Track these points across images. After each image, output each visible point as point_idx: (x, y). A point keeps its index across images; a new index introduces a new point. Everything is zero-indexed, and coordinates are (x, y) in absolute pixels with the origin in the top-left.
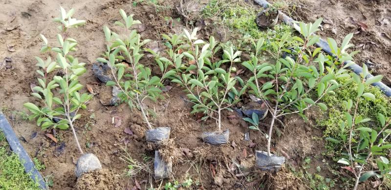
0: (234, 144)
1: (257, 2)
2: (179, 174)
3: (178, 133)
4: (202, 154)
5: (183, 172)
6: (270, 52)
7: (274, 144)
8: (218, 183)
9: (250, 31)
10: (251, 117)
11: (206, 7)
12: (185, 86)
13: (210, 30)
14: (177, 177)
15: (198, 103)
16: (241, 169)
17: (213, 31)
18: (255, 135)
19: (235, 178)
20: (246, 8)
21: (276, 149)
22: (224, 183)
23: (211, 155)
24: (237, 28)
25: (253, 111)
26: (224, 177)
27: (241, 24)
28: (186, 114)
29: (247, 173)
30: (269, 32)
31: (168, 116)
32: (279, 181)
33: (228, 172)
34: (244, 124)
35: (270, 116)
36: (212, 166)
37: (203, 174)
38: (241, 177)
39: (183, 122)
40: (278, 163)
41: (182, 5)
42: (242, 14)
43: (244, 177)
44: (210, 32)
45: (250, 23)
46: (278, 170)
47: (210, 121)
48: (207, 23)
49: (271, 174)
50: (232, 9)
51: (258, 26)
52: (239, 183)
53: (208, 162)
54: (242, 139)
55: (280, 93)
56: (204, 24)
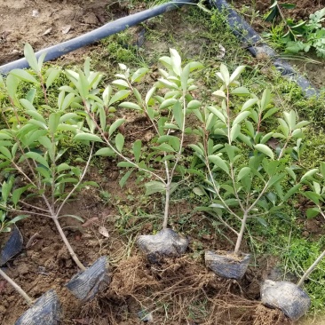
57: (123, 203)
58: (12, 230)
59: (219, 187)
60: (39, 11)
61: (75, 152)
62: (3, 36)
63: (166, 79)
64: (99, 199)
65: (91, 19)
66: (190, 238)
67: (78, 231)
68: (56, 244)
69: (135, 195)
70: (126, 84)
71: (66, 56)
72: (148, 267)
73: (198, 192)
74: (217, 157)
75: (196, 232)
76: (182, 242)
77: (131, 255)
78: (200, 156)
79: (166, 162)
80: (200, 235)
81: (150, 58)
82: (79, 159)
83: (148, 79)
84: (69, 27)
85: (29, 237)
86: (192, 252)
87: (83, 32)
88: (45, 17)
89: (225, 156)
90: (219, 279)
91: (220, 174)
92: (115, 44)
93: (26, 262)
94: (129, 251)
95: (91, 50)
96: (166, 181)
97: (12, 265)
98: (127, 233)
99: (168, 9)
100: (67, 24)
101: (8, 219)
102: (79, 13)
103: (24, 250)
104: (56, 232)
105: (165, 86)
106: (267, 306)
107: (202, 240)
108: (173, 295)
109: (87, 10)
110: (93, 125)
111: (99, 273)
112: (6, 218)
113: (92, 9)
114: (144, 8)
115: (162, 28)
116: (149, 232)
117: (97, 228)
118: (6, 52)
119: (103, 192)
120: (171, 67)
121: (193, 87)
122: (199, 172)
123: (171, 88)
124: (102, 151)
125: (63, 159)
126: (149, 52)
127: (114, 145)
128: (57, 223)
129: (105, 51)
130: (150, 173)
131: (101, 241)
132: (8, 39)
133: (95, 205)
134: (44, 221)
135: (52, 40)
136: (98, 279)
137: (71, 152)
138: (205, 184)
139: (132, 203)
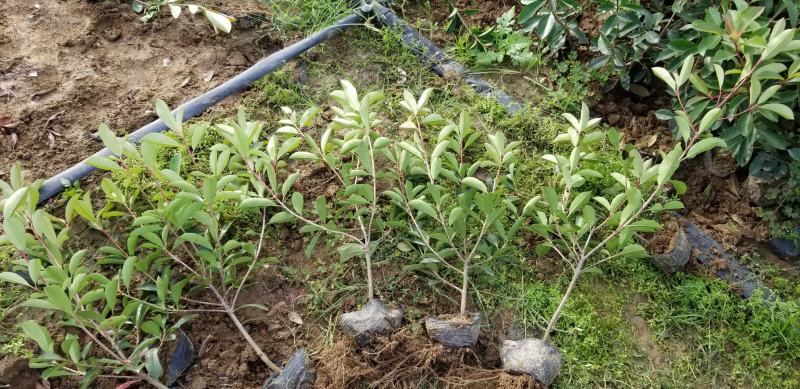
57: (314, 278)
58: (178, 337)
59: (428, 237)
60: (171, 59)
61: (243, 225)
62: (130, 96)
63: (342, 117)
64: (282, 277)
65: (237, 59)
66: (403, 306)
67: (262, 323)
68: (236, 345)
69: (327, 265)
70: (294, 131)
71: (213, 109)
72: (358, 352)
73: (403, 247)
74: (420, 201)
75: (409, 298)
76: (395, 313)
77: (335, 341)
78: (399, 204)
79: (359, 218)
80: (415, 300)
81: (318, 96)
82: (250, 232)
83: (320, 121)
84: (211, 74)
85: (200, 342)
86: (409, 323)
87: (230, 76)
88: (180, 64)
89: (429, 198)
90: (449, 351)
91: (427, 222)
92: (272, 85)
93: (202, 375)
94: (332, 336)
95: (244, 97)
96: (364, 241)
97: (185, 382)
98: (324, 314)
99: (330, 34)
100: (209, 69)
101: (169, 323)
102: (223, 55)
103: (197, 360)
104: (235, 329)
105: (342, 126)
106: (512, 373)
107: (419, 305)
108: (395, 382)
109: (231, 50)
110: (261, 187)
111: (298, 372)
112: (167, 323)
113: (237, 47)
114: (301, 37)
115: (326, 58)
116: (353, 308)
117: (285, 315)
118: (136, 115)
119: (286, 269)
120: (347, 102)
121: (376, 121)
122: (402, 223)
123: (350, 127)
124: (277, 218)
125: (229, 236)
126: (315, 89)
127: (291, 207)
128: (234, 317)
129: (261, 95)
130: (340, 234)
131: (293, 331)
132: (137, 98)
133: (278, 286)
134: (217, 319)
135: (193, 92)
136: (298, 379)
137: (238, 225)
138: (411, 236)
139: (325, 275)
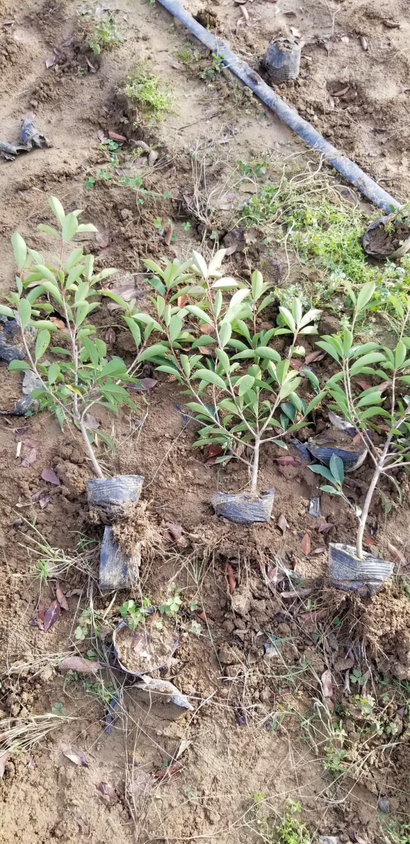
0: (283, 523)
1: (370, 197)
2: (155, 580)
3: (162, 488)
4: (209, 542)
5: (163, 578)
6: (385, 315)
7: (372, 528)
8: (239, 608)
9: (346, 263)
10: (327, 466)
11: (251, 201)
12: (186, 382)
13: (257, 255)
14: (150, 588)
15: (210, 423)
16: (293, 580)
17: (263, 259)
18: (333, 504)
19: (279, 600)
20: (342, 209)
21: (375, 541)
22: (252, 610)
23: (228, 545)
24: (318, 255)
25: (334, 450)
26: (255, 597)
27: (327, 245)
28: (182, 447)
29: (307, 591)
30: (390, 268)
31: (142, 450)
32: (376, 616)
33: (264, 585)
34: (310, 480)
35: (369, 464)
36: (231, 569)
37: (208, 586)
38: (292, 599)
39: (175, 465)
40: (378, 577)
41: (197, 193)
42: (332, 222)
43: (298, 600)
44: (255, 260)
45: (349, 246)
46: (374, 591)
47: (236, 466)
48: (249, 239)
49: (358, 600)
50: (309, 209)
51: (365, 253)
52: (286, 613)
53: (222, 559)
54: (303, 512)
55: (398, 414)
56: (242, 240)
